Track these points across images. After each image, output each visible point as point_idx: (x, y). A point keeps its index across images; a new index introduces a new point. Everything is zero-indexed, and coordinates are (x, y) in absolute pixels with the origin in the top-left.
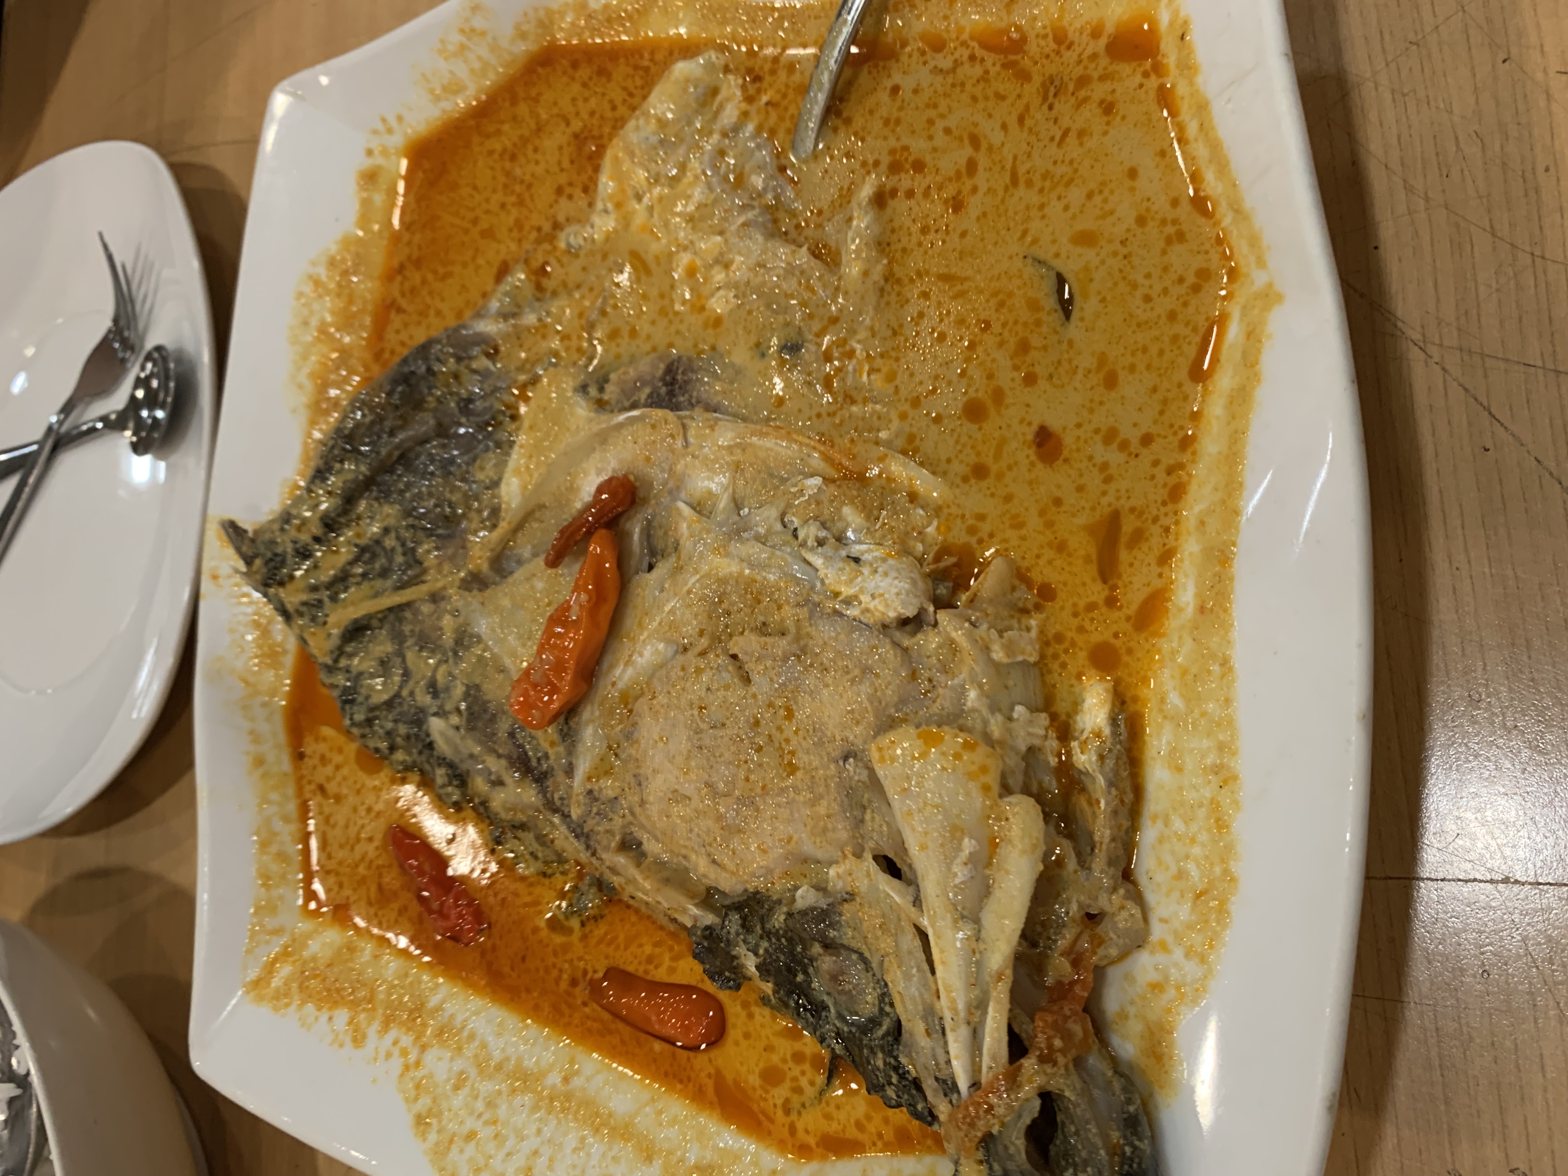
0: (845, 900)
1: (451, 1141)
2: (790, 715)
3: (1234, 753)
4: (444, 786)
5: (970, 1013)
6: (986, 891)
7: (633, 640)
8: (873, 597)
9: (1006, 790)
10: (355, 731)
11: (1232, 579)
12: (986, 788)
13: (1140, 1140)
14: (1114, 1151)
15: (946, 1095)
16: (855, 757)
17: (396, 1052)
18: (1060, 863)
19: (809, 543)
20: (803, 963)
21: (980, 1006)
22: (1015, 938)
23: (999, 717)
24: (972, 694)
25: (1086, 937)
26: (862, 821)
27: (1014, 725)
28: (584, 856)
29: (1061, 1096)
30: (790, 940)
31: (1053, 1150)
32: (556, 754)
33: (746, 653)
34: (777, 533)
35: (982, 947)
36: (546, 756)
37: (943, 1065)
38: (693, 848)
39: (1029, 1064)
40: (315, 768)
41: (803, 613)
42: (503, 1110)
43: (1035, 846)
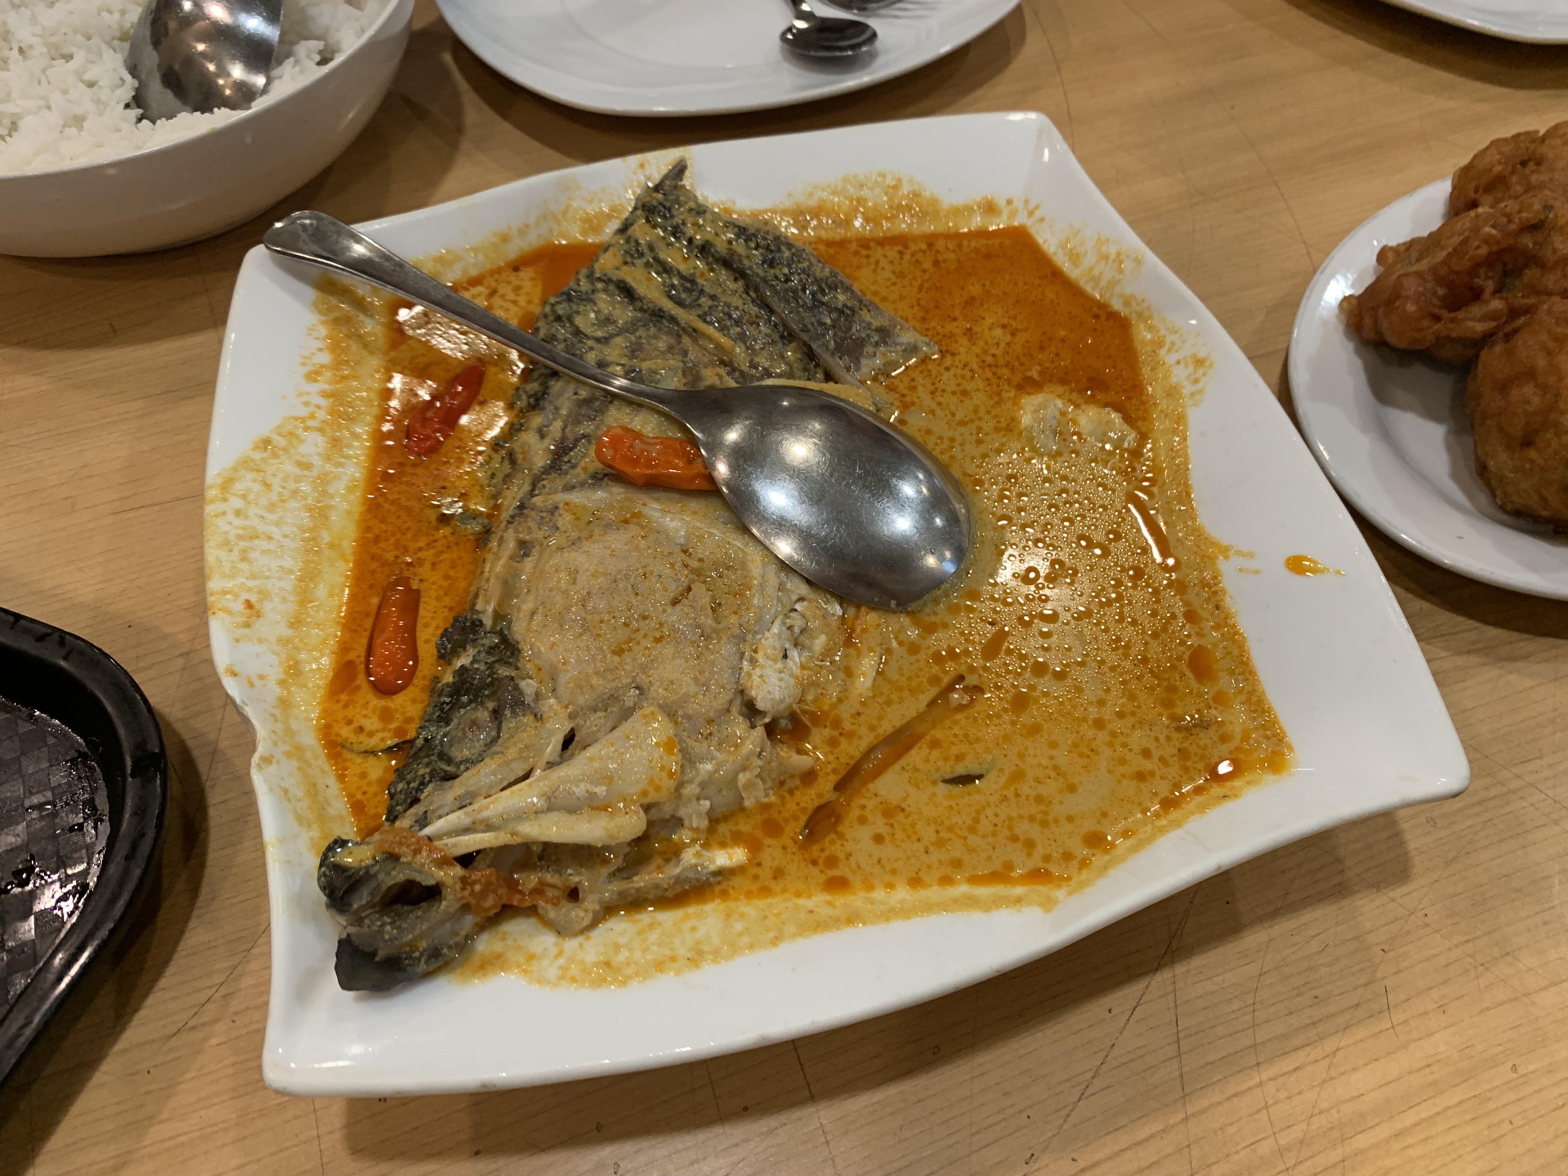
0: (535, 716)
1: (258, 471)
2: (657, 640)
3: (715, 961)
4: (526, 392)
5: (482, 821)
6: (572, 810)
7: (682, 511)
8: (761, 676)
9: (647, 808)
10: (548, 309)
11: (838, 928)
12: (645, 793)
13: (426, 962)
14: (412, 945)
15: (416, 822)
16: (641, 694)
17: (312, 409)
18: (605, 861)
19: (788, 621)
20: (477, 699)
21: (488, 827)
22: (544, 838)
23: (697, 790)
24: (709, 767)
25: (556, 893)
26: (595, 711)
27: (694, 802)
28: (505, 516)
29: (440, 900)
30: (491, 684)
31: (398, 907)
32: (578, 474)
33: (694, 596)
34: (790, 598)
35: (532, 817)
36: (574, 467)
37: (437, 814)
38: (537, 596)
39: (458, 871)
40: (509, 283)
41: (736, 631)
42: (293, 504)
43: (612, 837)
